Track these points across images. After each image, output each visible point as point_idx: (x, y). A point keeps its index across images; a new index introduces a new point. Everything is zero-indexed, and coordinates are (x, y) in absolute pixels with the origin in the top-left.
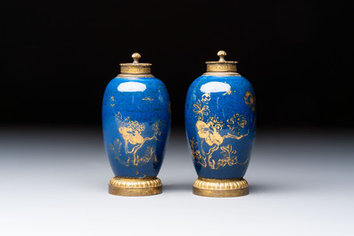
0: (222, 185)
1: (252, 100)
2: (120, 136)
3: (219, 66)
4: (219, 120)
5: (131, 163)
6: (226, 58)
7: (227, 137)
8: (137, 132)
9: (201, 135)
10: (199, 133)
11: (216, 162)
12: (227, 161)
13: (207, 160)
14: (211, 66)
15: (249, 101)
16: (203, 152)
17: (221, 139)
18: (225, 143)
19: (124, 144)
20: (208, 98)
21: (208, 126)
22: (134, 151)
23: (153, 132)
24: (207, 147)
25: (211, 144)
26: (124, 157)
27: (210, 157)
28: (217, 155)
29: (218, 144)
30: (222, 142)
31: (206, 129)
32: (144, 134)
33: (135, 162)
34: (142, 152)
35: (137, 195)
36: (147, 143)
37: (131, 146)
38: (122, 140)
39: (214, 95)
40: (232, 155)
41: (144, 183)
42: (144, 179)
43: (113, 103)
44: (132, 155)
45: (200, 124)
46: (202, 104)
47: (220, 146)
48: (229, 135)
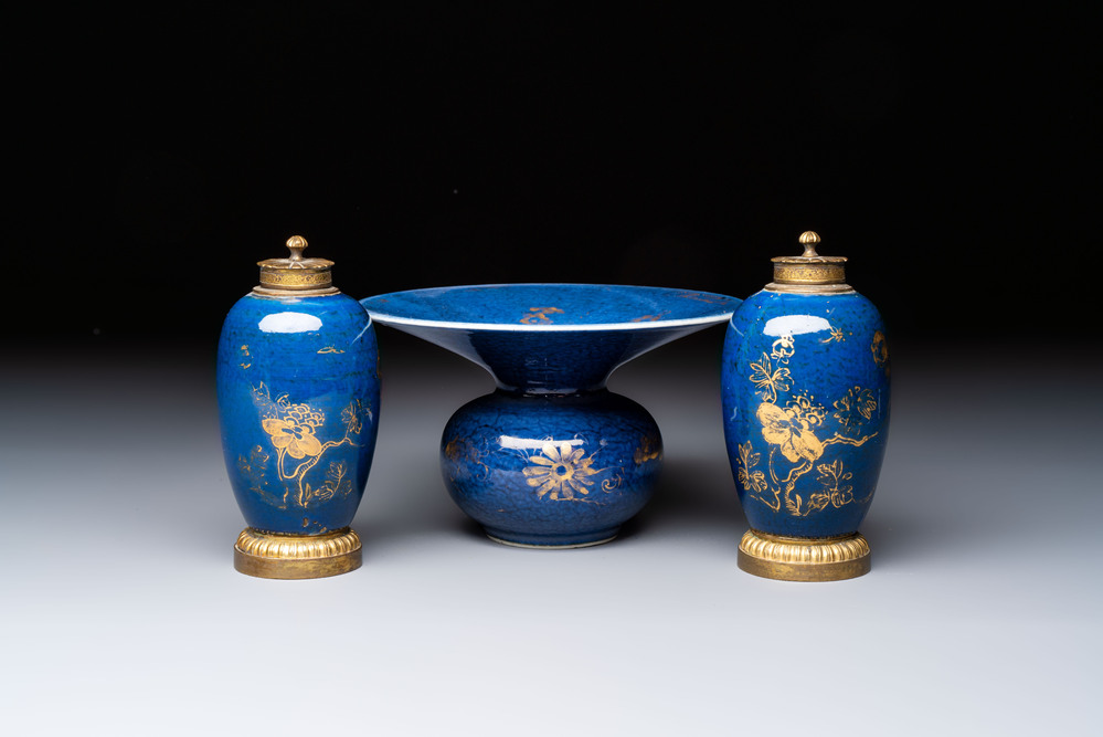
0: (815, 552)
1: (885, 351)
2: (265, 440)
3: (808, 271)
4: (815, 403)
5: (291, 502)
6: (820, 249)
7: (832, 441)
8: (305, 431)
9: (771, 436)
10: (765, 431)
11: (805, 499)
12: (831, 497)
13: (782, 496)
14: (786, 269)
15: (880, 355)
16: (775, 478)
17: (818, 447)
18: (827, 457)
19: (274, 458)
20: (789, 349)
21: (787, 416)
22: (300, 474)
23: (344, 426)
24: (783, 466)
25: (794, 459)
26: (276, 487)
27: (790, 488)
28: (808, 485)
29: (812, 459)
30: (819, 455)
31: (784, 424)
32: (323, 434)
33: (302, 498)
34: (317, 476)
35: (307, 575)
36: (329, 456)
37: (291, 463)
38: (270, 448)
39: (802, 341)
40: (843, 484)
41: (321, 546)
42: (321, 537)
43: (247, 360)
44: (293, 484)
45: (767, 412)
46: (773, 362)
47: (816, 463)
48: (838, 438)
